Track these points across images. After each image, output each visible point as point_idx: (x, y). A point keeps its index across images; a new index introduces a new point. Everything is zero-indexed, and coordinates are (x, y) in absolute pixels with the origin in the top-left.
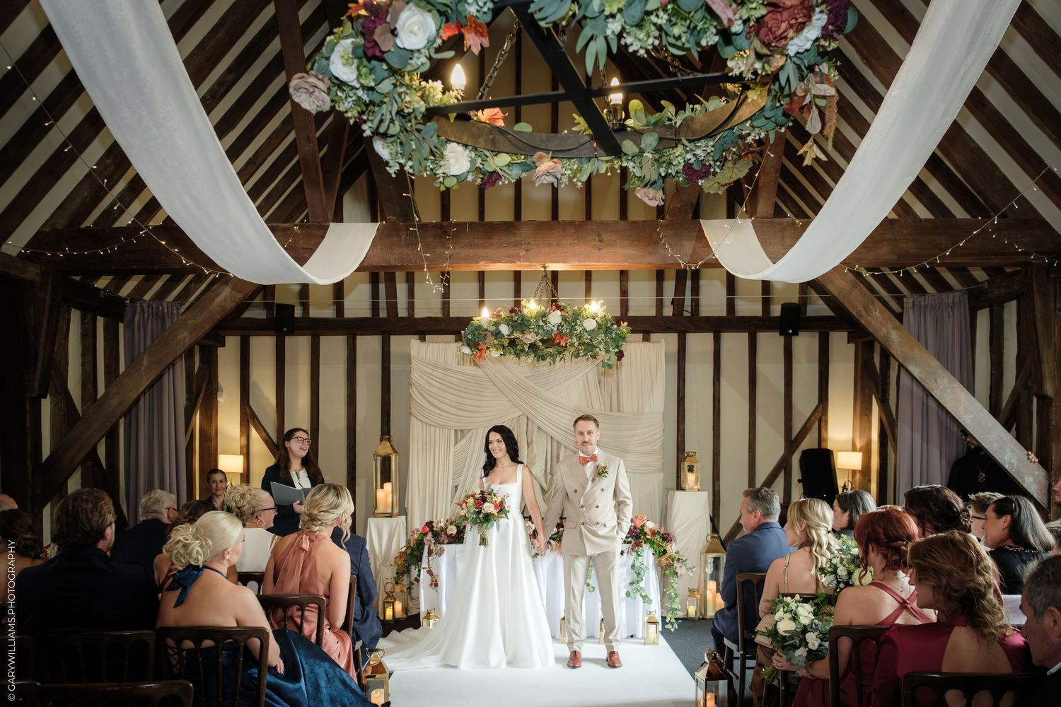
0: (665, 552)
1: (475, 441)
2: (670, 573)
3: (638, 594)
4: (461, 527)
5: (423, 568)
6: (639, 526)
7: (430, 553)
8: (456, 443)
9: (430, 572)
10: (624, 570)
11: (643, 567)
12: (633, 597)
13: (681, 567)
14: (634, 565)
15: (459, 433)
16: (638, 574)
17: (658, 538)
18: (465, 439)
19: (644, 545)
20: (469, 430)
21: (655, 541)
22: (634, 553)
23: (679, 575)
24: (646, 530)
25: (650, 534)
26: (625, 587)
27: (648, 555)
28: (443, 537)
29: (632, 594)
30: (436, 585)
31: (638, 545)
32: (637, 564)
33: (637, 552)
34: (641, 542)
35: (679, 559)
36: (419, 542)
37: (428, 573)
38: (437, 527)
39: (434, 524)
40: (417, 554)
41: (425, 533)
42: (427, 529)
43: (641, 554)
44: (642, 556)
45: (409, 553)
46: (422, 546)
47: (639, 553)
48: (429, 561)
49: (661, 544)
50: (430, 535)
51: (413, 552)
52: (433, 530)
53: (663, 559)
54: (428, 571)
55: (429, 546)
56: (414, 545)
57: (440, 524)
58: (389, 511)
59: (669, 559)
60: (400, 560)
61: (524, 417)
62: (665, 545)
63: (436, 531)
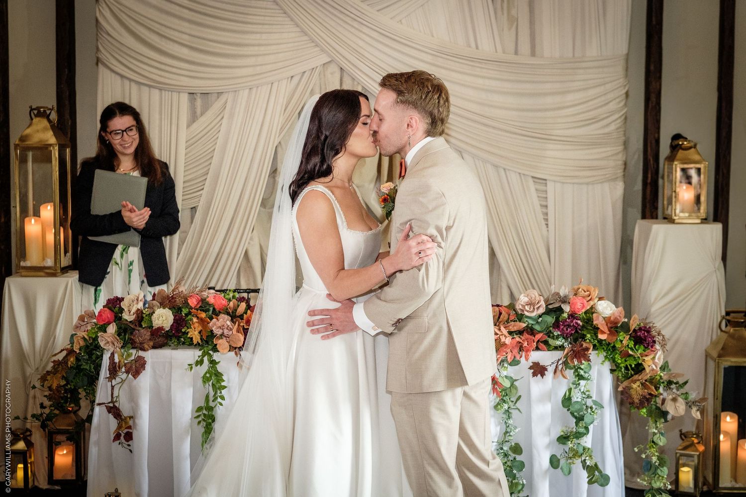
0: (639, 368)
1: (232, 116)
2: (650, 413)
3: (578, 462)
4: (185, 311)
5: (99, 404)
6: (581, 312)
7: (114, 370)
8: (193, 118)
9: (114, 410)
10: (546, 408)
11: (589, 402)
12: (566, 470)
13: (674, 400)
14: (570, 399)
15: (199, 102)
16: (579, 419)
17: (624, 340)
18: (210, 114)
19: (593, 354)
20: (219, 94)
21: (618, 345)
22: (570, 373)
23: (669, 417)
24: (598, 322)
25: (606, 330)
26: (549, 446)
27: (600, 374)
28: (143, 334)
29: (563, 462)
30: (129, 437)
31: (580, 354)
32: (577, 397)
33: (577, 369)
34: (587, 349)
35: (670, 383)
36: (91, 344)
37: (109, 412)
38: (130, 312)
39: (124, 305)
40: (88, 368)
41: (105, 324)
42: (108, 314)
43: (586, 375)
44: (587, 379)
45: (72, 365)
46: (98, 352)
47: (582, 372)
48: (113, 387)
49: (630, 352)
50: (112, 329)
51: (80, 363)
52: (120, 318)
53: (635, 386)
54: (111, 407)
55: (113, 354)
56: (80, 349)
57: (135, 306)
58: (50, 262)
59: (649, 385)
60: (54, 378)
61: (334, 68)
62: (640, 354)
63: (127, 320)
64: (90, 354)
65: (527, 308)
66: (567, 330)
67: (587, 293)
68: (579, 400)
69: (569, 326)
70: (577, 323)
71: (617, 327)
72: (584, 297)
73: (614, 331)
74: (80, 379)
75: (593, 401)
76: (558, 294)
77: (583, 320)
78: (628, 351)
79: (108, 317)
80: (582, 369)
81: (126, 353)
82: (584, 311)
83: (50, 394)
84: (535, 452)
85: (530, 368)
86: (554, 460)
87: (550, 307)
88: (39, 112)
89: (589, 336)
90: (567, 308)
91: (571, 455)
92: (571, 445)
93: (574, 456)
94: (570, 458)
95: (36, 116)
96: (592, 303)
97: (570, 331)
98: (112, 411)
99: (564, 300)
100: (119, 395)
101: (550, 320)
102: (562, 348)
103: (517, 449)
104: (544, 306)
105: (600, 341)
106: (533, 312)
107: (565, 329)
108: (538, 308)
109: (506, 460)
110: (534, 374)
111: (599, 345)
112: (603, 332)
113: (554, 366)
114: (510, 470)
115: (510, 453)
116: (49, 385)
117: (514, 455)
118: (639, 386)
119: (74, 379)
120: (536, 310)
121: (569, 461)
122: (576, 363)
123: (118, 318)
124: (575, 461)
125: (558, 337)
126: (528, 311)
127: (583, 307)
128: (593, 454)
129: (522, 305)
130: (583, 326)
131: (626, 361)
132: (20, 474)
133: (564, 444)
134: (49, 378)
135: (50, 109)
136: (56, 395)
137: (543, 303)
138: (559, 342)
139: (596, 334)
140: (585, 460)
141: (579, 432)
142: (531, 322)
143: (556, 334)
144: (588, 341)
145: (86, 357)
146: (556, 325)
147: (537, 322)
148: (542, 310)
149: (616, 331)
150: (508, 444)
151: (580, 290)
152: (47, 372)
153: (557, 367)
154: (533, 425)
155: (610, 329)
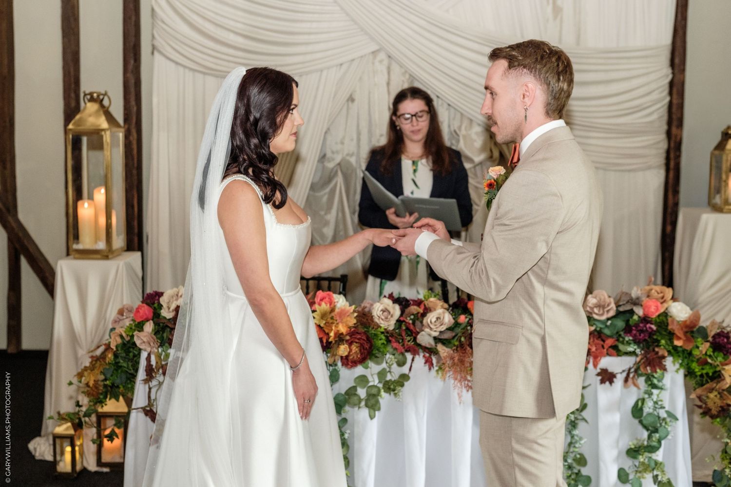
0: (717, 376)
3: (649, 476)
5: (135, 409)
6: (655, 316)
7: (151, 372)
9: (151, 414)
10: (615, 418)
11: (662, 413)
12: (636, 486)
17: (701, 345)
21: (695, 352)
22: (642, 381)
24: (674, 326)
25: (681, 335)
26: (615, 459)
27: (673, 382)
29: (632, 476)
31: (655, 363)
32: (648, 407)
33: (649, 376)
34: (664, 357)
36: (128, 342)
37: (146, 415)
38: (169, 309)
39: (163, 300)
40: (125, 365)
41: (142, 321)
42: (146, 310)
43: (660, 384)
44: (662, 389)
45: (110, 362)
46: (136, 350)
47: (655, 381)
48: (150, 389)
49: (709, 360)
50: (149, 327)
51: (117, 361)
52: (159, 315)
53: (712, 395)
54: (148, 411)
55: (149, 355)
56: (117, 347)
57: (175, 302)
58: (101, 245)
59: (728, 395)
60: (92, 376)
61: (382, 56)
62: (720, 362)
63: (165, 318)
64: (127, 352)
65: (596, 310)
66: (640, 335)
67: (661, 295)
68: (651, 411)
69: (642, 331)
70: (650, 328)
71: (692, 332)
72: (657, 299)
73: (690, 337)
74: (118, 376)
75: (667, 412)
76: (629, 295)
77: (656, 324)
78: (707, 360)
79: (146, 314)
80: (655, 378)
81: (163, 353)
82: (657, 314)
83: (88, 391)
84: (602, 465)
85: (598, 375)
86: (622, 474)
87: (621, 309)
88: (92, 97)
89: (663, 342)
90: (639, 312)
91: (640, 469)
92: (642, 460)
93: (645, 470)
94: (640, 472)
95: (90, 101)
96: (665, 305)
97: (643, 337)
98: (149, 414)
99: (636, 302)
100: (156, 398)
101: (620, 324)
102: (633, 353)
103: (582, 461)
104: (615, 308)
105: (675, 348)
106: (602, 315)
107: (638, 334)
108: (608, 311)
109: (570, 472)
110: (602, 382)
111: (675, 351)
112: (679, 338)
113: (625, 374)
114: (575, 484)
115: (575, 465)
116: (86, 382)
117: (578, 468)
118: (716, 396)
119: (112, 376)
120: (606, 313)
121: (638, 475)
122: (649, 371)
123: (156, 316)
124: (645, 475)
125: (628, 343)
126: (596, 314)
127: (657, 309)
128: (665, 469)
129: (590, 307)
130: (657, 331)
131: (703, 369)
132: (68, 457)
133: (635, 457)
134: (86, 373)
135: (102, 94)
136: (93, 391)
137: (613, 306)
138: (631, 349)
139: (671, 340)
140: (657, 476)
141: (650, 446)
142: (600, 325)
143: (627, 339)
144: (662, 347)
145: (124, 355)
146: (628, 329)
147: (607, 326)
148: (612, 313)
149: (692, 336)
150: (572, 455)
151: (653, 291)
152: (85, 367)
153: (628, 375)
154: (600, 436)
155: (685, 333)
